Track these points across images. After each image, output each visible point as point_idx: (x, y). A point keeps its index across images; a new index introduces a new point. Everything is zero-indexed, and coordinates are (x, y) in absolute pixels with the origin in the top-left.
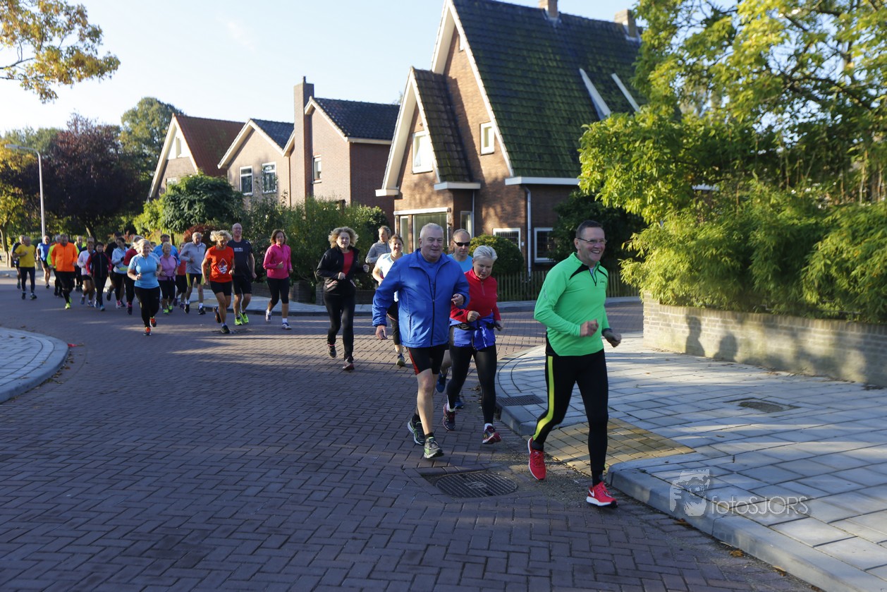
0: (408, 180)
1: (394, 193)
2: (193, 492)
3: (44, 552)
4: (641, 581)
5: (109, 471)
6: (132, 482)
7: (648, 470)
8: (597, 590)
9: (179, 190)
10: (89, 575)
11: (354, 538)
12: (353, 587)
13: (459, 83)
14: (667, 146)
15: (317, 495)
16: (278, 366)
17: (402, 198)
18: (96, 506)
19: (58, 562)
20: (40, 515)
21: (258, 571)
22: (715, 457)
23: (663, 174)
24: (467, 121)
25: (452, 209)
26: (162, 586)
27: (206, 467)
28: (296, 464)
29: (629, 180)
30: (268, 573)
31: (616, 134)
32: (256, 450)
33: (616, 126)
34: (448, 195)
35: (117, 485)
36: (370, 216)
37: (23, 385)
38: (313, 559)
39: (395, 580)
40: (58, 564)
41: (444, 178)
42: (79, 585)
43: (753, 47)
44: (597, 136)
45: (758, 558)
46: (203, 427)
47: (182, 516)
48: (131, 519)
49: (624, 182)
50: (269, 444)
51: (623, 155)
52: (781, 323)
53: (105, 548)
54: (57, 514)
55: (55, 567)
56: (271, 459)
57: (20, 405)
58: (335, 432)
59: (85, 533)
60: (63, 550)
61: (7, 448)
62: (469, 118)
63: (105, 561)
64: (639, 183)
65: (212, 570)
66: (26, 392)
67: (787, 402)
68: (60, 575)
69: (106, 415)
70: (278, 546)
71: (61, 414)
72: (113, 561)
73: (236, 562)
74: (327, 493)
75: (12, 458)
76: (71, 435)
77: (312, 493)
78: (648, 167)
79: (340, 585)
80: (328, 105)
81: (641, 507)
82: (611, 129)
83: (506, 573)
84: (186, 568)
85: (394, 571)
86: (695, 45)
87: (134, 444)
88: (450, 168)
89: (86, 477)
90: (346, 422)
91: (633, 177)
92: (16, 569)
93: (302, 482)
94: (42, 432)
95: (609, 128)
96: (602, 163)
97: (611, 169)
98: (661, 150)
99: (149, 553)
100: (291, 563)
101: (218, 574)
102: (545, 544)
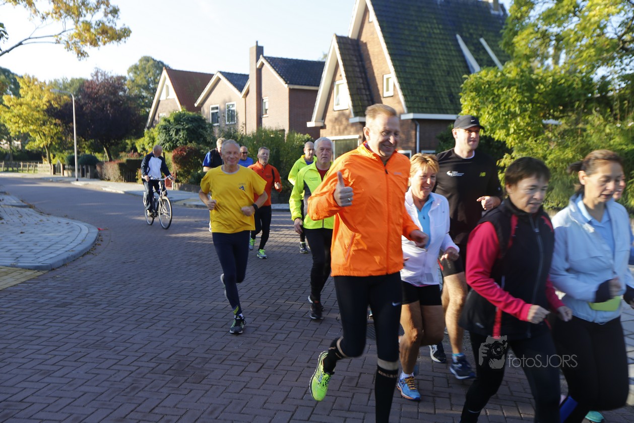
0: (330, 115)
1: (320, 124)
2: (194, 332)
3: (100, 369)
4: (516, 404)
5: (135, 316)
6: (152, 324)
9: (169, 121)
10: (131, 385)
13: (369, 47)
14: (527, 91)
17: (325, 128)
18: (129, 339)
19: (108, 376)
20: (93, 344)
21: (244, 387)
23: (524, 110)
24: (373, 73)
26: (180, 394)
27: (200, 315)
28: (262, 315)
29: (499, 115)
30: (252, 388)
31: (489, 83)
33: (488, 76)
34: (359, 126)
35: (142, 325)
37: (72, 256)
38: (282, 380)
39: (340, 397)
40: (110, 377)
41: (356, 114)
42: (124, 392)
43: (597, 16)
44: (474, 84)
46: (196, 287)
47: (188, 348)
48: (154, 349)
49: (495, 117)
51: (493, 98)
53: (139, 367)
54: (104, 344)
55: (108, 378)
57: (71, 269)
58: (286, 293)
59: (124, 357)
60: (111, 368)
61: (66, 298)
62: (375, 71)
63: (140, 376)
64: (505, 118)
65: (212, 385)
66: (74, 261)
68: (112, 385)
69: (129, 277)
70: (256, 370)
71: (98, 276)
72: (146, 376)
73: (228, 380)
74: (286, 335)
75: (70, 305)
76: (107, 291)
77: (276, 335)
78: (512, 106)
79: (302, 399)
80: (274, 62)
82: (485, 79)
84: (195, 383)
85: (338, 390)
86: (549, 17)
87: (150, 298)
88: (361, 107)
89: (121, 319)
90: (294, 286)
91: (501, 113)
92: (83, 379)
93: (269, 327)
94: (87, 288)
95: (483, 78)
96: (478, 104)
97: (484, 108)
98: (522, 94)
99: (169, 372)
100: (267, 382)
101: (217, 388)
102: (444, 375)
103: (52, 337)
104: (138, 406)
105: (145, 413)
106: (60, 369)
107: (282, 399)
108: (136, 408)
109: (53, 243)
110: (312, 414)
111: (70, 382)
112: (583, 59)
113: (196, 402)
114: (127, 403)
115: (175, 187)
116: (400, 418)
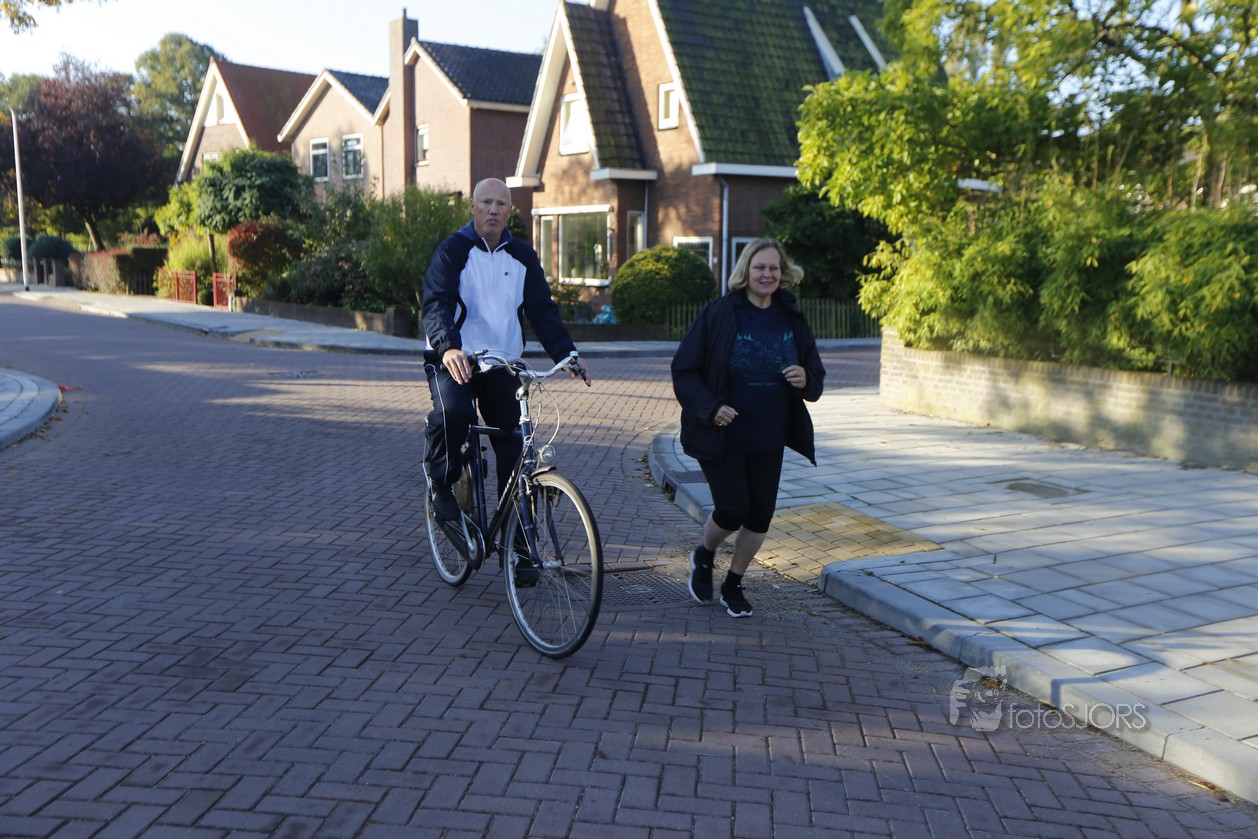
0: (553, 164)
1: (533, 182)
2: (237, 591)
3: (25, 666)
4: (858, 718)
5: (117, 561)
6: (148, 576)
7: (877, 572)
8: (797, 728)
9: (220, 170)
10: (88, 698)
11: (463, 656)
12: (459, 720)
13: (630, 26)
14: (925, 119)
16: (362, 423)
17: (543, 191)
18: (97, 607)
20: (18, 617)
21: (327, 697)
22: (969, 556)
23: (919, 161)
24: (639, 81)
25: (616, 207)
26: (191, 714)
27: (256, 559)
28: (384, 556)
29: (870, 167)
30: (341, 699)
31: (852, 101)
32: (327, 537)
33: (852, 89)
34: (611, 188)
35: (129, 580)
38: (405, 683)
39: (518, 712)
40: (45, 683)
41: (605, 162)
44: (825, 103)
45: (1020, 689)
46: (253, 504)
47: (221, 623)
48: (150, 625)
49: (863, 171)
50: (346, 528)
51: (860, 133)
52: (1071, 375)
53: (112, 662)
54: (43, 617)
55: (41, 685)
56: (348, 549)
59: (82, 642)
60: (51, 664)
62: (643, 76)
63: (111, 680)
64: (883, 173)
65: (261, 694)
67: (1073, 485)
68: (48, 697)
69: (114, 484)
70: (355, 665)
71: (49, 482)
72: (124, 680)
73: (296, 685)
76: (63, 511)
77: (405, 595)
78: (897, 150)
79: (441, 717)
80: (443, 54)
81: (864, 621)
82: (846, 93)
83: (673, 704)
84: (226, 691)
85: (517, 700)
87: (154, 525)
88: (613, 149)
89: (85, 567)
91: (875, 163)
93: (392, 580)
94: (21, 506)
95: (842, 91)
96: (831, 143)
97: (843, 151)
98: (916, 126)
99: (174, 670)
100: (374, 687)
101: (270, 700)
102: (729, 668)
104: (98, 739)
105: (111, 751)
107: (401, 718)
108: (92, 743)
110: (456, 745)
112: (1030, 62)
113: (223, 728)
114: (75, 733)
115: (233, 305)
116: (631, 749)
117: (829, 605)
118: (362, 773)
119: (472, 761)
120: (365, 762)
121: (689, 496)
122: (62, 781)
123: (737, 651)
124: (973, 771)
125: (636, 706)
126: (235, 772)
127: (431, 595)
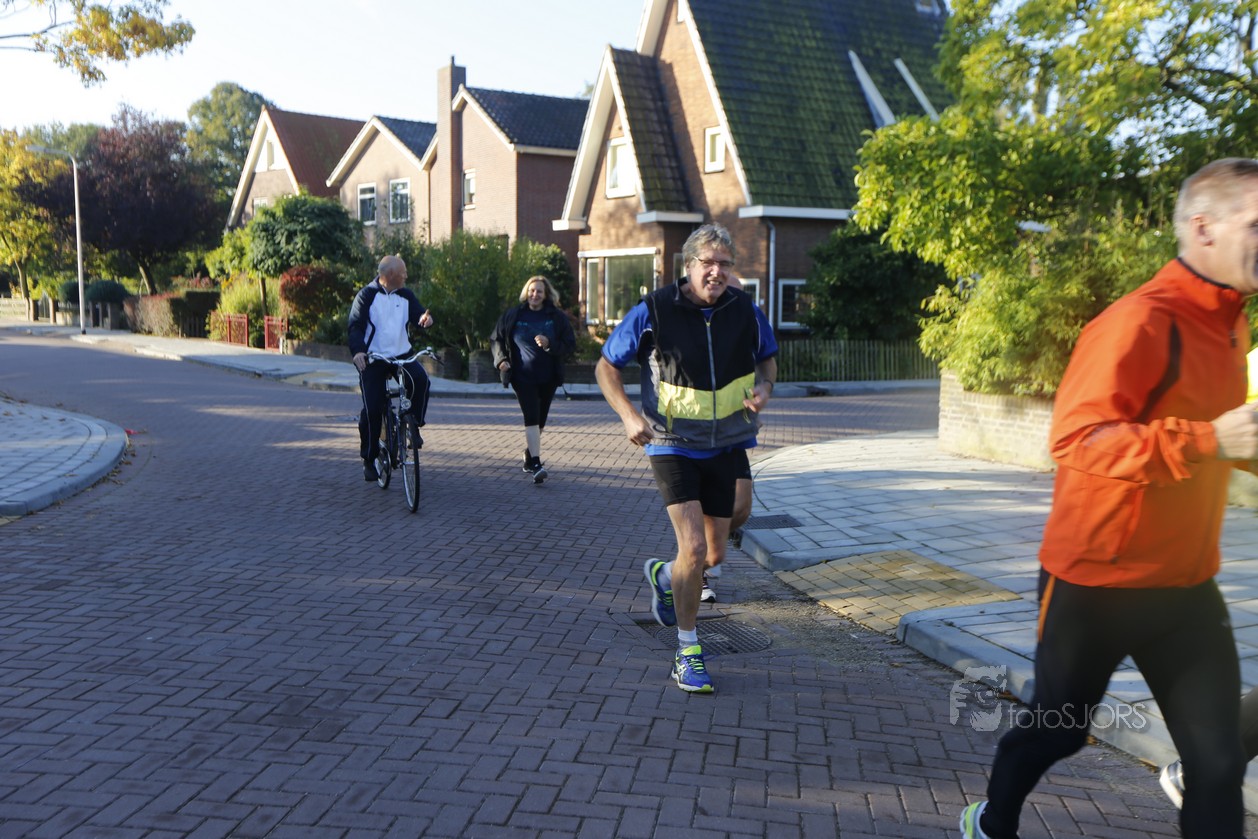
0: (599, 207)
1: (579, 225)
2: (321, 638)
3: (125, 714)
4: (956, 775)
5: (201, 607)
6: (232, 623)
7: (956, 622)
8: (895, 785)
9: (273, 215)
10: (189, 747)
11: (551, 707)
12: (555, 773)
13: (677, 71)
14: (987, 164)
15: (493, 647)
17: (590, 233)
18: (187, 653)
19: (143, 729)
20: (112, 664)
21: (422, 748)
23: (979, 203)
24: (686, 125)
25: (662, 250)
26: (291, 764)
27: (336, 605)
28: (460, 603)
29: (932, 212)
30: (437, 751)
31: (914, 147)
32: (403, 583)
33: (912, 134)
34: (657, 230)
35: (214, 626)
36: (545, 259)
37: (71, 486)
38: (497, 734)
39: (612, 765)
40: (146, 731)
41: (651, 205)
43: (1121, 22)
44: (884, 149)
45: (1118, 747)
46: (326, 549)
47: (308, 671)
48: (239, 672)
49: (926, 216)
50: (420, 575)
51: (921, 178)
53: (208, 710)
54: (134, 664)
55: (142, 734)
56: (424, 596)
57: (68, 512)
58: (509, 560)
59: (177, 689)
60: (149, 712)
61: (57, 571)
62: (690, 120)
63: (209, 728)
65: (357, 744)
66: (74, 495)
68: (150, 746)
69: (189, 529)
70: (445, 715)
71: (126, 527)
72: (221, 729)
73: (390, 735)
74: (508, 644)
75: (66, 585)
76: (143, 557)
77: (486, 643)
78: (959, 194)
80: (486, 98)
81: (947, 673)
82: (906, 138)
83: (766, 759)
84: (322, 741)
85: (610, 753)
86: (1031, 19)
87: (233, 570)
88: (659, 192)
89: (171, 613)
90: (524, 546)
91: (937, 208)
92: (90, 735)
93: (472, 628)
94: (102, 551)
95: (902, 136)
96: (892, 188)
97: (904, 196)
98: (978, 171)
99: (268, 719)
100: (466, 738)
101: (366, 750)
102: (818, 721)
103: (26, 652)
104: (204, 789)
105: (217, 802)
106: (43, 715)
107: (497, 771)
108: (199, 793)
109: (32, 460)
110: (556, 800)
111: (61, 742)
112: (1095, 107)
113: (323, 779)
114: (181, 782)
115: (285, 348)
116: (731, 805)
117: (910, 656)
118: (466, 827)
119: (574, 816)
120: (468, 816)
121: (757, 543)
122: (175, 831)
123: (823, 704)
124: (1082, 834)
125: (730, 761)
126: (340, 824)
127: (512, 642)
